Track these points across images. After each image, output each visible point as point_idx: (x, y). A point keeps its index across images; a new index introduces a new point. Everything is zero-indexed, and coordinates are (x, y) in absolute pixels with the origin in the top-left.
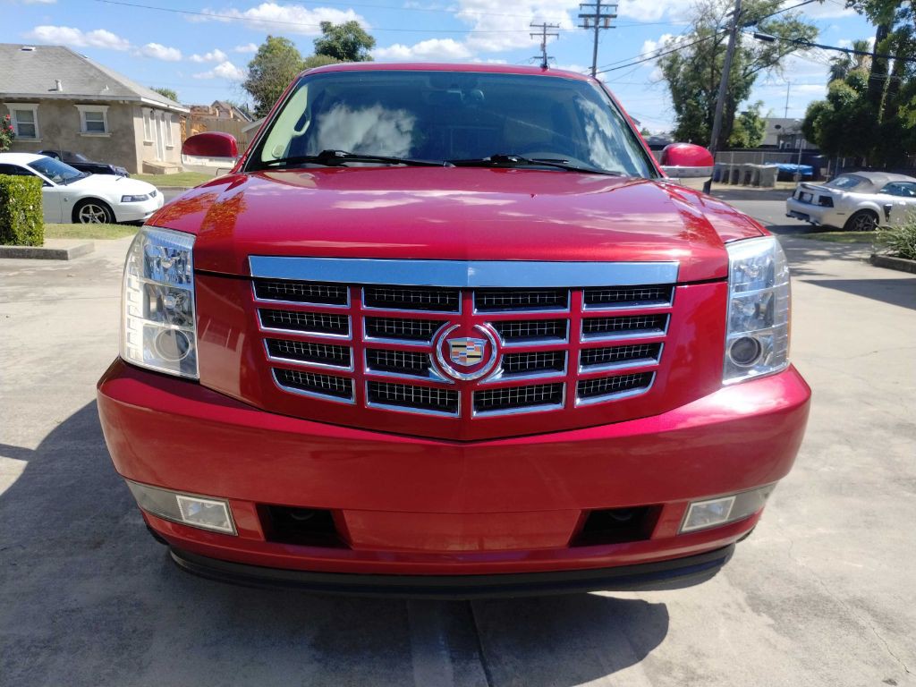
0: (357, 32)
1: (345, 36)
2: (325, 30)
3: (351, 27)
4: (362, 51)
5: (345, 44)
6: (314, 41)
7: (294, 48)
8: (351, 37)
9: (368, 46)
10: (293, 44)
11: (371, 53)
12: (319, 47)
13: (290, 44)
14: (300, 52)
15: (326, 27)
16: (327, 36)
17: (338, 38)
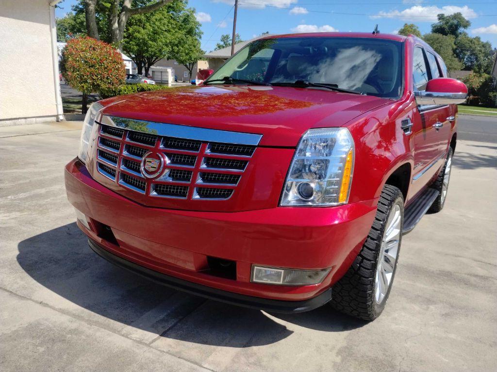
0: (460, 19)
1: (451, 21)
2: (439, 19)
3: (457, 16)
4: (461, 30)
5: (451, 26)
6: (432, 25)
7: (418, 30)
8: (455, 22)
9: (465, 27)
10: (417, 28)
11: (466, 31)
12: (434, 29)
13: (416, 28)
14: (420, 31)
15: (441, 17)
16: (440, 22)
17: (447, 23)
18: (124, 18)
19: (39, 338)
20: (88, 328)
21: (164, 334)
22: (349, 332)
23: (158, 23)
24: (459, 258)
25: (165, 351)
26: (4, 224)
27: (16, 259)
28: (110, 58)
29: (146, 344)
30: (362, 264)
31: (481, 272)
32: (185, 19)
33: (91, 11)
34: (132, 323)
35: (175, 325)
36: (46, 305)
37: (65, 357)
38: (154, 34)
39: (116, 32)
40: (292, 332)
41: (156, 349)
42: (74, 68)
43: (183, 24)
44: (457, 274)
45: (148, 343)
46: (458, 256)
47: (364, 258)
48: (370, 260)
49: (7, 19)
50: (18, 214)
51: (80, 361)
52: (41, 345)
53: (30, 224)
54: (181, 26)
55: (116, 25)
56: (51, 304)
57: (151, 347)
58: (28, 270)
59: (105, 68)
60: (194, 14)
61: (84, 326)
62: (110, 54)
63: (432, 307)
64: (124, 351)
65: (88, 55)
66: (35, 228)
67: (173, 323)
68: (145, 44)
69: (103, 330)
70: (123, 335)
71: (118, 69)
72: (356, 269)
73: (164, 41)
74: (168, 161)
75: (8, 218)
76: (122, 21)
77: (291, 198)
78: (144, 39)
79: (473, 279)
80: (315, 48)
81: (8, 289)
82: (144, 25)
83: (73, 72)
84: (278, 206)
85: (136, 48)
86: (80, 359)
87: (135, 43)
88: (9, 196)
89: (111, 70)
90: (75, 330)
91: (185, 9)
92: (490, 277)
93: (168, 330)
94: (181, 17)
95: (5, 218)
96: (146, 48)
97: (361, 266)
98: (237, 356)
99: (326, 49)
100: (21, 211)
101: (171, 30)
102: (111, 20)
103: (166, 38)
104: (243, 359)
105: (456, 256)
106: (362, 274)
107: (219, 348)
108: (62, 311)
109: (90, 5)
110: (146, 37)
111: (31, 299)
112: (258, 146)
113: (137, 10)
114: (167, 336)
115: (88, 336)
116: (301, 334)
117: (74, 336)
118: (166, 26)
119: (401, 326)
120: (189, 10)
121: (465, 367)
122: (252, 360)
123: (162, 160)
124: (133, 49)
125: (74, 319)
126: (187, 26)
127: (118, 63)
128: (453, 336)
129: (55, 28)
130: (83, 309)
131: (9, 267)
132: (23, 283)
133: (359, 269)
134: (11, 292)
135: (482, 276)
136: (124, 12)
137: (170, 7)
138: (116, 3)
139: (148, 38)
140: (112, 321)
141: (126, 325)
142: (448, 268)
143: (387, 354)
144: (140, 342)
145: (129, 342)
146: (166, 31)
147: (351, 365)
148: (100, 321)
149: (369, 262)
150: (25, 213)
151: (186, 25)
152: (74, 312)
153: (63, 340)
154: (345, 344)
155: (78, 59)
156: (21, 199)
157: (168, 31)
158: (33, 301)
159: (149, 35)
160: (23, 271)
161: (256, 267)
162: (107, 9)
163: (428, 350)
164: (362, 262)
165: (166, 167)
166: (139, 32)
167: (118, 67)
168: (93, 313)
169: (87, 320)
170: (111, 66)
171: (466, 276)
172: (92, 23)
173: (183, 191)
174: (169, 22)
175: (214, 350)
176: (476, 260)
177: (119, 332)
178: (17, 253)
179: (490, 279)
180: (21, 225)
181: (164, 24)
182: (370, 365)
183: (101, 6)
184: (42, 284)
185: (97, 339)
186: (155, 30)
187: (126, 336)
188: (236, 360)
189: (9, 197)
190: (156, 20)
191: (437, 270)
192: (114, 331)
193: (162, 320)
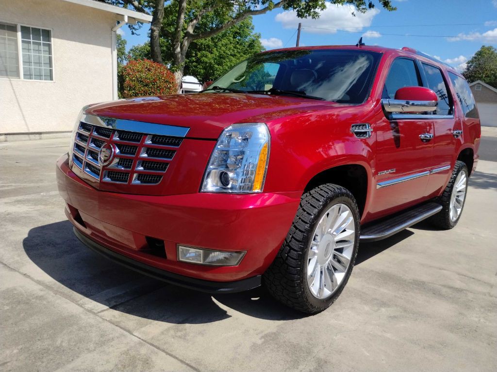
18: (186, 43)
19: (9, 300)
20: (53, 296)
21: (114, 307)
22: (285, 321)
23: (223, 48)
24: (443, 271)
25: (108, 320)
26: (28, 213)
27: (22, 241)
28: (163, 78)
29: (94, 313)
30: (289, 254)
31: (458, 284)
32: (251, 44)
33: (156, 37)
34: (92, 296)
35: (128, 301)
36: (29, 277)
37: (22, 315)
38: (221, 58)
39: (178, 56)
40: (230, 316)
41: (101, 317)
42: (130, 87)
43: (248, 49)
44: (430, 284)
45: (96, 312)
46: (443, 269)
47: (291, 248)
48: (297, 251)
49: (74, 42)
50: (42, 207)
51: (32, 319)
52: (7, 305)
53: (49, 215)
54: (247, 50)
55: (179, 49)
56: (32, 276)
57: (98, 316)
58: (28, 250)
59: (158, 87)
60: (260, 40)
61: (50, 295)
62: (163, 74)
63: (383, 309)
64: (73, 316)
65: (143, 75)
66: (51, 218)
67: (126, 300)
68: (211, 67)
69: (64, 299)
70: (79, 305)
71: (169, 88)
72: (284, 259)
73: (229, 64)
74: (118, 151)
75: (33, 209)
76: (184, 45)
77: (211, 185)
78: (211, 63)
79: (444, 290)
80: (301, 60)
81: (4, 262)
82: (212, 50)
83: (129, 90)
84: (199, 192)
85: (202, 71)
86: (33, 318)
87: (203, 66)
88: (42, 192)
89: (163, 89)
90: (41, 296)
91: (251, 34)
92: (465, 290)
93: (120, 304)
94: (247, 42)
95: (30, 210)
96: (212, 71)
97: (288, 256)
98: (168, 330)
99: (310, 61)
100: (46, 205)
101: (238, 54)
102: (174, 45)
103: (231, 61)
104: (172, 332)
105: (440, 269)
106: (289, 263)
107: (156, 322)
108: (39, 282)
109: (155, 31)
110: (212, 62)
111: (18, 271)
112: (186, 138)
113: (198, 35)
114: (116, 310)
115: (49, 302)
116: (237, 319)
117: (38, 301)
118: (231, 51)
119: (340, 322)
120: (255, 36)
121: (384, 362)
122: (179, 334)
123: (113, 150)
124: (200, 72)
125: (44, 289)
126: (253, 50)
127: (170, 83)
128: (388, 335)
129: (116, 51)
130: (56, 282)
131: (14, 246)
132: (18, 258)
133: (287, 259)
134: (6, 265)
135: (457, 288)
136: (186, 38)
137: (236, 33)
138: (179, 29)
139: (214, 62)
140: (75, 293)
141: (85, 297)
142: (424, 278)
143: (311, 342)
144: (90, 311)
145: (81, 309)
146: (231, 55)
147: (269, 347)
148: (66, 292)
149: (295, 252)
150: (49, 207)
151: (251, 49)
152: (48, 284)
153: (27, 303)
154: (275, 330)
155: (134, 78)
156: (50, 196)
157: (234, 56)
158: (20, 273)
159: (216, 59)
160: (24, 250)
161: (180, 247)
162: (169, 35)
163: (355, 344)
164: (289, 252)
165: (115, 156)
166: (206, 56)
167: (170, 87)
168: (63, 286)
169: (56, 291)
170: (163, 85)
171: (440, 287)
172: (156, 48)
173: (125, 176)
174: (235, 47)
175: (150, 323)
176: (459, 274)
177: (76, 302)
178: (26, 236)
179: (465, 292)
180: (40, 215)
181: (230, 49)
182: (288, 349)
183: (166, 32)
184: (33, 261)
185: (55, 306)
186: (221, 55)
187: (81, 306)
188: (165, 332)
189: (42, 194)
190: (222, 45)
191: (410, 279)
192: (73, 300)
193: (118, 297)
